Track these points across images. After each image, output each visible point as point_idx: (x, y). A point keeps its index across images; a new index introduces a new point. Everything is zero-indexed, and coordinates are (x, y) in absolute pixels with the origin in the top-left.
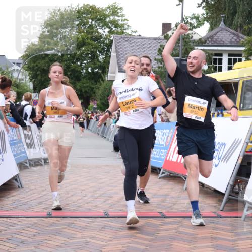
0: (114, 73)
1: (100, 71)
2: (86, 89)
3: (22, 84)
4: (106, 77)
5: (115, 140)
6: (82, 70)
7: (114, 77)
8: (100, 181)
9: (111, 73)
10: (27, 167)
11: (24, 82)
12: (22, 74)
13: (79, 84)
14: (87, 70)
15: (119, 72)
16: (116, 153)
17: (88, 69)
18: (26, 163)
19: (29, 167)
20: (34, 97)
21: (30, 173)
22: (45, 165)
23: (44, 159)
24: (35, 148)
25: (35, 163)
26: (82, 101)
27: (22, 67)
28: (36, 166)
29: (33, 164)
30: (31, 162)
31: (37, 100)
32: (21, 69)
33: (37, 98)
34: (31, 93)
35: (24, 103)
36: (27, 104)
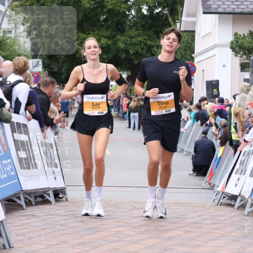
0: (194, 15)
1: (166, 12)
2: (138, 48)
3: (8, 41)
4: (178, 25)
5: (195, 151)
6: (129, 11)
7: (195, 23)
8: (168, 235)
9: (188, 16)
10: (20, 207)
11: (12, 35)
12: (9, 20)
13: (123, 39)
14: (139, 11)
15: (204, 13)
16: (199, 178)
17: (141, 9)
18: (19, 198)
19: (24, 207)
20: (34, 67)
21: (26, 218)
22: (56, 201)
23: (53, 191)
24: (36, 168)
25: (36, 198)
26: (130, 74)
27: (9, 6)
28: (37, 203)
29: (32, 200)
30: (28, 197)
31: (38, 74)
32: (6, 11)
33: (40, 69)
34: (26, 59)
35: (12, 78)
36: (20, 81)
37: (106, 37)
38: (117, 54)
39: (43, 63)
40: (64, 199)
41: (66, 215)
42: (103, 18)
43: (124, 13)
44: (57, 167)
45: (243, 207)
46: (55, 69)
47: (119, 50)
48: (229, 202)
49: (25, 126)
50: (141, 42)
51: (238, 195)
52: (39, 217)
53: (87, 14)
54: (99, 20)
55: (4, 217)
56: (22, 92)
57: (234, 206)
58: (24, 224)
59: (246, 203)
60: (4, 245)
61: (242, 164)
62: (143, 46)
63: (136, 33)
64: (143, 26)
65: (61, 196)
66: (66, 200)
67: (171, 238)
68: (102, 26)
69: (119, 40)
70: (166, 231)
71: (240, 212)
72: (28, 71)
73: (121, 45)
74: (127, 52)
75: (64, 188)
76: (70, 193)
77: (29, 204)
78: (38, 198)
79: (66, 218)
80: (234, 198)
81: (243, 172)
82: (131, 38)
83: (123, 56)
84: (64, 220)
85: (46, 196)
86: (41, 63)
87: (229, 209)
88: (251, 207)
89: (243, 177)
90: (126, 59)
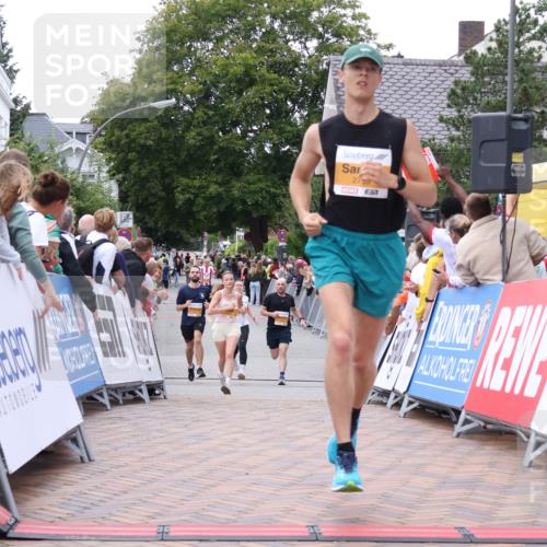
1: (296, 151)
2: (258, 197)
3: (89, 188)
6: (248, 149)
10: (103, 407)
11: (95, 181)
12: (91, 162)
13: (239, 185)
14: (260, 149)
17: (263, 147)
18: (101, 395)
19: (109, 407)
20: (122, 222)
21: (111, 421)
22: (151, 399)
23: (148, 386)
24: (124, 355)
25: (124, 395)
26: (248, 230)
27: (91, 143)
28: (126, 402)
29: (120, 397)
30: (113, 393)
31: (129, 230)
32: (87, 149)
33: (130, 224)
34: (112, 211)
35: (94, 237)
36: (103, 241)
37: (216, 183)
38: (231, 205)
39: (135, 217)
40: (162, 396)
41: (164, 418)
42: (213, 157)
43: (241, 151)
44: (152, 354)
45: (398, 405)
46: (151, 224)
47: (234, 200)
48: (380, 399)
49: (109, 300)
50: (262, 189)
51: (390, 389)
52: (129, 420)
53: (192, 152)
54: (207, 161)
55: (82, 420)
56: (106, 255)
57: (385, 404)
58: (108, 429)
59: (402, 400)
60: (82, 458)
61: (395, 348)
62: (264, 195)
63: (256, 177)
64: (265, 169)
65: (157, 392)
66: (165, 398)
67: (302, 449)
68: (213, 168)
69: (233, 187)
70: (298, 438)
71: (394, 412)
72: (114, 228)
73: (236, 193)
74: (244, 202)
75: (162, 382)
76: (169, 389)
77: (114, 403)
78: (127, 395)
79: (164, 421)
80: (386, 394)
81: (398, 359)
82: (249, 184)
83: (240, 208)
84: (162, 424)
85: (137, 392)
86: (131, 216)
87: (380, 408)
88: (408, 406)
89: (396, 367)
90: (242, 211)
